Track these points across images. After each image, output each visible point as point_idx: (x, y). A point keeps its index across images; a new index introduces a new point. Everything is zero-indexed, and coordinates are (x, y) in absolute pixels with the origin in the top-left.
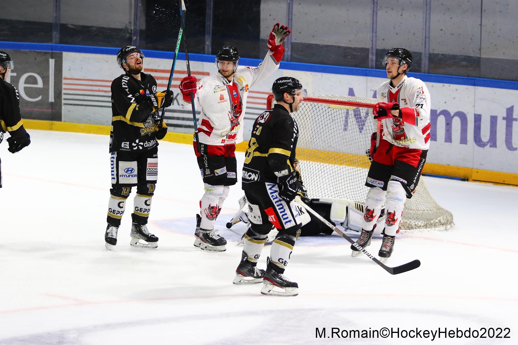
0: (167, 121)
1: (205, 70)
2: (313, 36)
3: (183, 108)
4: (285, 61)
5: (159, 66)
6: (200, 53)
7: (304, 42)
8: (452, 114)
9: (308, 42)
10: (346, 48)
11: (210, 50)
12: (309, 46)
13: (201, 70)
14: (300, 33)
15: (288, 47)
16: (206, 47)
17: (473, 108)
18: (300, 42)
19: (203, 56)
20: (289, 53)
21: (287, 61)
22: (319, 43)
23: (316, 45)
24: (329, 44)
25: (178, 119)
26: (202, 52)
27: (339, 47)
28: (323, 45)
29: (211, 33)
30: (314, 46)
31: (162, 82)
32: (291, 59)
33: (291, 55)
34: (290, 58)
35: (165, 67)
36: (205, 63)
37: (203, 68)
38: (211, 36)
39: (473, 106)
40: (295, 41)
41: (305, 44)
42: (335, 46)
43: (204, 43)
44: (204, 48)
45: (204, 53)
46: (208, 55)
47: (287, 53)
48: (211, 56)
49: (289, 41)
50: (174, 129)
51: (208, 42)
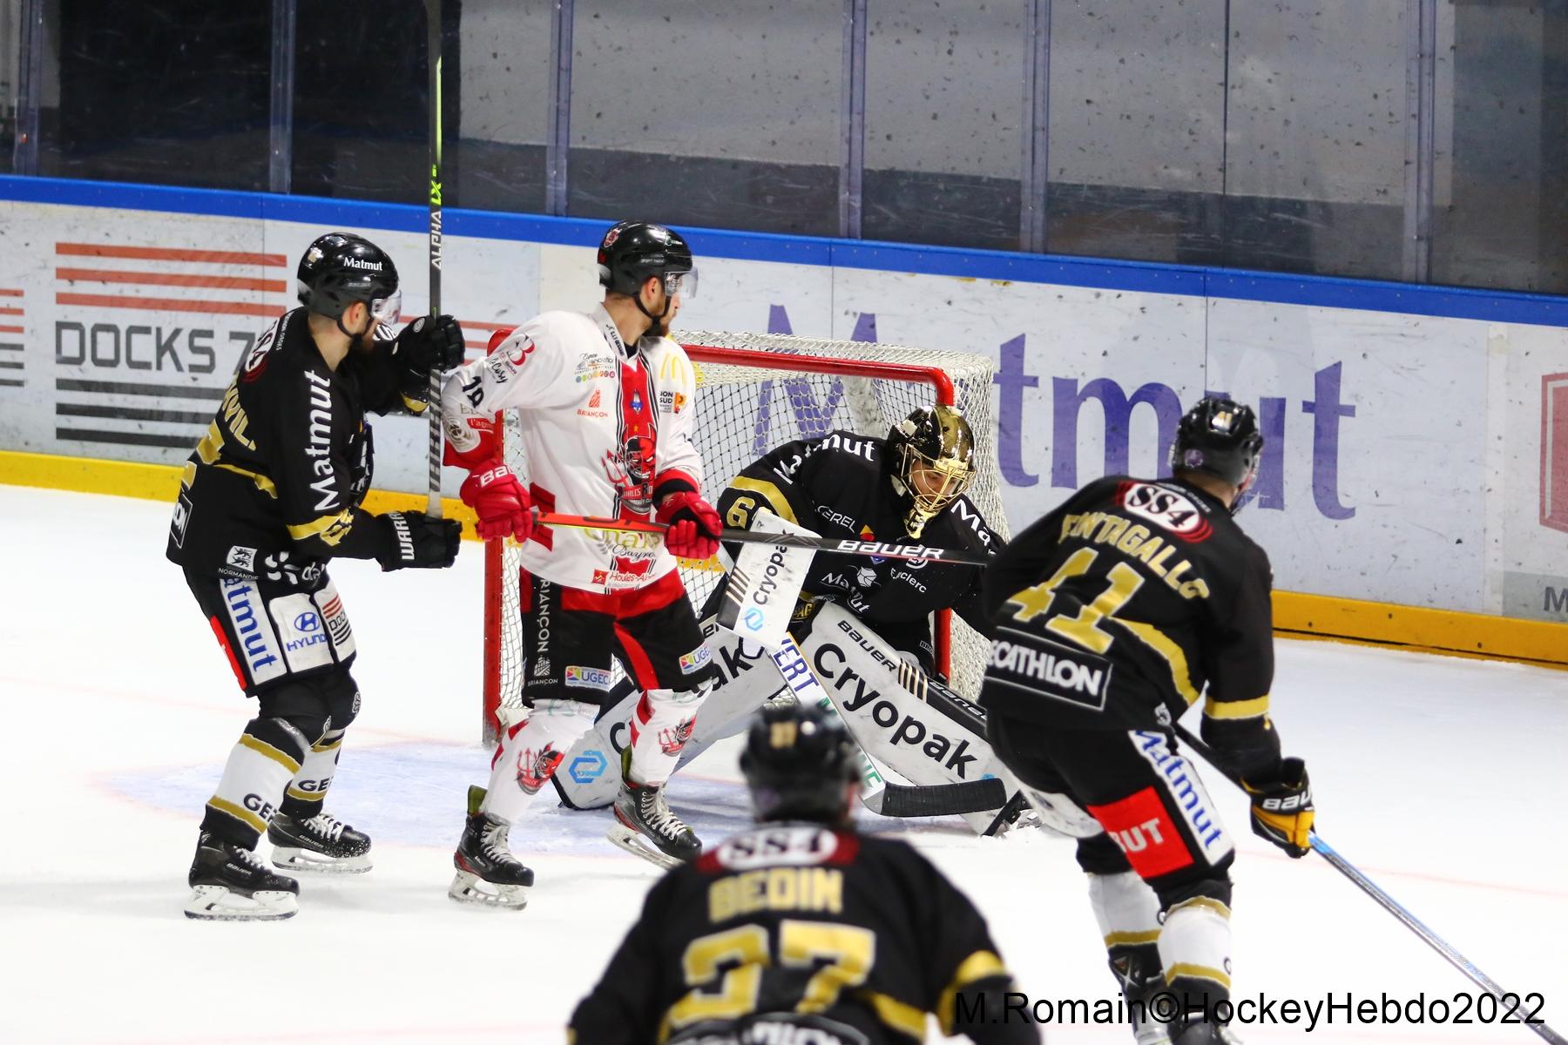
0: (140, 426)
1: (272, 249)
2: (646, 128)
3: (195, 379)
4: (549, 214)
5: (107, 234)
6: (252, 189)
7: (611, 149)
8: (1128, 395)
9: (628, 148)
10: (756, 169)
11: (288, 177)
12: (632, 161)
13: (255, 248)
14: (599, 115)
15: (556, 167)
16: (272, 167)
17: (1203, 369)
18: (599, 147)
19: (262, 200)
20: (563, 187)
21: (556, 215)
22: (665, 152)
23: (654, 156)
24: (701, 154)
25: (178, 417)
26: (257, 185)
27: (735, 165)
28: (679, 158)
29: (289, 119)
30: (649, 160)
31: (121, 291)
32: (567, 207)
33: (569, 193)
34: (563, 203)
35: (129, 238)
36: (268, 223)
37: (263, 239)
38: (289, 129)
39: (1202, 366)
40: (581, 146)
41: (618, 153)
42: (720, 162)
43: (265, 153)
44: (266, 170)
45: (266, 189)
46: (281, 196)
47: (555, 185)
48: (289, 197)
49: (560, 144)
50: (165, 452)
51: (280, 151)
